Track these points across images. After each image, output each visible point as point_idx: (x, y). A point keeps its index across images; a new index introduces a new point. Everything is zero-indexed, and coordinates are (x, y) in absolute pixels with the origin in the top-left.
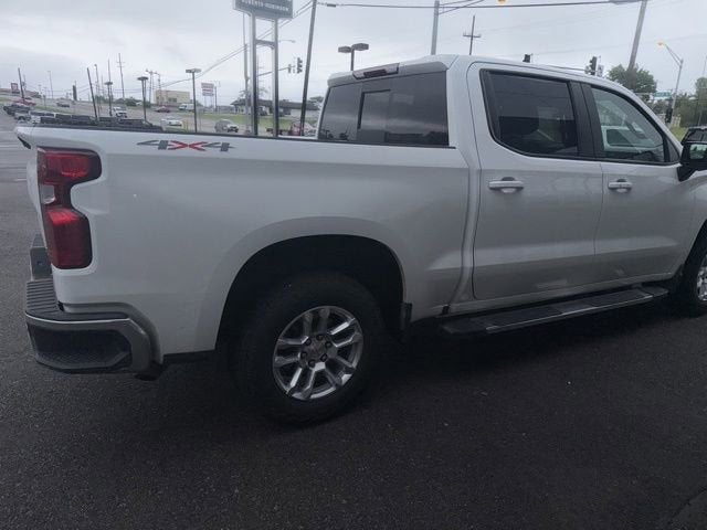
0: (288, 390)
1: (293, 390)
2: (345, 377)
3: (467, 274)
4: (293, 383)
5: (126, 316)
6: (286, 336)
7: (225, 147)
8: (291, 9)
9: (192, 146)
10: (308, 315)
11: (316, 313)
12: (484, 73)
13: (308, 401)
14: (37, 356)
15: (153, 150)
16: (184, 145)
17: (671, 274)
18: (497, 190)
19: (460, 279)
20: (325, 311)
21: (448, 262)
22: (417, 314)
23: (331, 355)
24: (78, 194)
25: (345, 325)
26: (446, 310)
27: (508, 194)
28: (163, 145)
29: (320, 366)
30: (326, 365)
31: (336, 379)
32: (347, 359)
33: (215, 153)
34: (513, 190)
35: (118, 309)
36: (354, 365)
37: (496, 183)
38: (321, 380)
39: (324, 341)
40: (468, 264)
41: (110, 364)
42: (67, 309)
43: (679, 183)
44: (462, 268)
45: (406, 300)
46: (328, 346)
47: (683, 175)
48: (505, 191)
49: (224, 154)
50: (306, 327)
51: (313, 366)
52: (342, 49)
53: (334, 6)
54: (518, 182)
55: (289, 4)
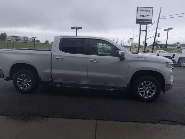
0: (19, 86)
6: (19, 78)
8: (151, 22)
11: (24, 75)
13: (22, 89)
18: (57, 59)
27: (60, 60)
28: (6, 50)
37: (57, 57)
43: (120, 61)
44: (51, 73)
49: (12, 52)
51: (24, 84)
52: (165, 30)
53: (163, 19)
54: (63, 58)
55: (151, 20)
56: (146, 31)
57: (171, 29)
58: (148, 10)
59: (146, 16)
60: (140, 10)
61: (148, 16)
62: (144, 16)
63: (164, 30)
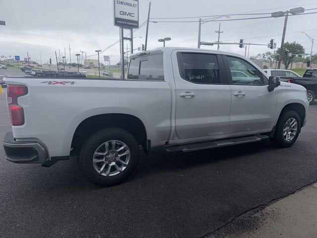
0: (99, 172)
1: (102, 172)
2: (124, 168)
3: (173, 129)
4: (102, 169)
5: (37, 142)
6: (98, 151)
7: (73, 83)
8: (138, 24)
9: (61, 83)
10: (107, 144)
12: (178, 53)
13: (108, 177)
14: (6, 157)
15: (47, 85)
16: (58, 83)
17: (270, 130)
18: (183, 96)
19: (171, 130)
20: (114, 142)
21: (165, 124)
22: (153, 144)
23: (118, 159)
24: (20, 99)
25: (122, 148)
26: (167, 143)
27: (188, 98)
28: (50, 83)
29: (113, 163)
30: (116, 163)
31: (120, 169)
32: (124, 161)
33: (69, 85)
34: (190, 97)
35: (34, 140)
36: (127, 163)
37: (183, 94)
38: (113, 169)
39: (115, 154)
40: (173, 125)
41: (31, 159)
42: (16, 140)
44: (171, 126)
45: (148, 138)
46: (116, 156)
47: (270, 89)
48: (186, 97)
49: (72, 85)
50: (106, 148)
51: (110, 163)
52: (160, 41)
53: (156, 22)
54: (192, 94)
55: (137, 22)
56: (131, 39)
57: (169, 39)
58: (131, 4)
59: (129, 13)
60: (118, 2)
61: (132, 15)
62: (126, 13)
63: (158, 40)
